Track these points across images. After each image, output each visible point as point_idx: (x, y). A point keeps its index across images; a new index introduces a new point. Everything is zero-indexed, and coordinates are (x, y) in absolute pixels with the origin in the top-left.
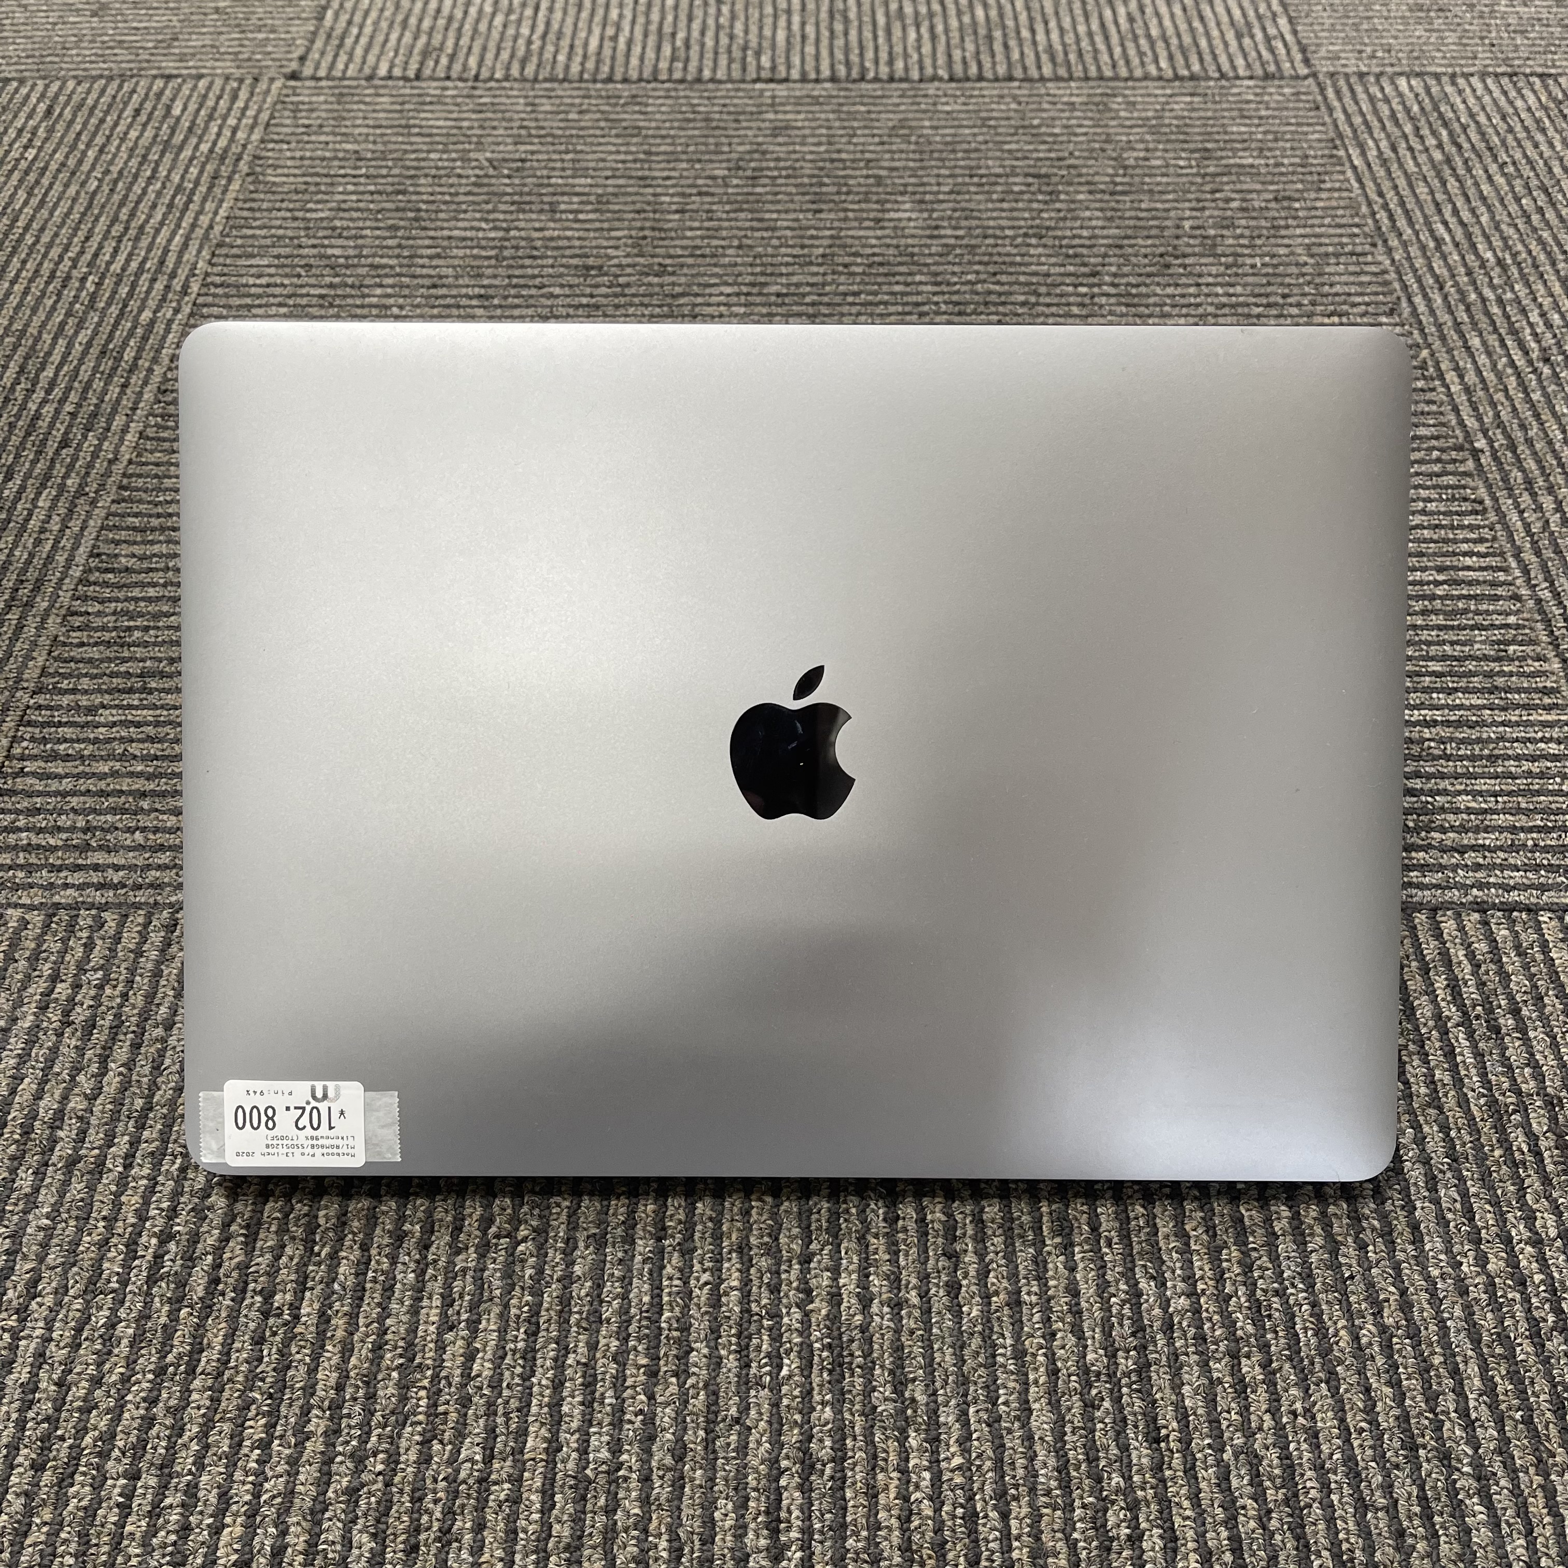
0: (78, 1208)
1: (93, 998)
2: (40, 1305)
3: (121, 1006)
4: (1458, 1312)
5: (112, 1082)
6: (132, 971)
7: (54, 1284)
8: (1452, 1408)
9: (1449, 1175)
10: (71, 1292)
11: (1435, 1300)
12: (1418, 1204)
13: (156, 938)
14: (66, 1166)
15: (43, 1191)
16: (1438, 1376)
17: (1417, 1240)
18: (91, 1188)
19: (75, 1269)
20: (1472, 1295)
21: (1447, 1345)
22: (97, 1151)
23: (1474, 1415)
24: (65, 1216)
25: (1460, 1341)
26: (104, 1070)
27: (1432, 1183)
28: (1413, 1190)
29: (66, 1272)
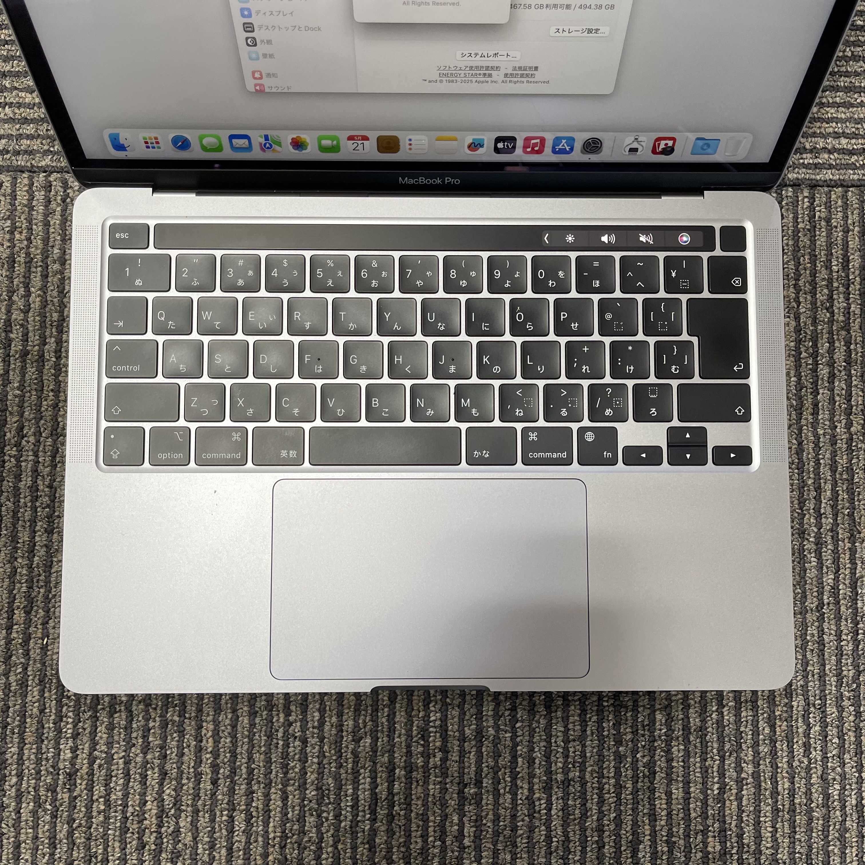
0: (35, 384)
1: (9, 241)
2: (28, 442)
3: (28, 247)
4: (828, 455)
5: (35, 301)
6: (30, 221)
7: (32, 430)
8: (812, 507)
9: (843, 373)
10: (43, 435)
11: (817, 446)
12: (821, 391)
13: (40, 195)
14: (21, 357)
15: (11, 373)
16: (809, 490)
17: (815, 413)
18: (40, 371)
19: (42, 422)
20: (838, 445)
21: (817, 473)
22: (37, 348)
23: (822, 511)
24: (28, 389)
25: (825, 472)
26: (28, 294)
27: (832, 376)
28: (820, 382)
29: (38, 423)
